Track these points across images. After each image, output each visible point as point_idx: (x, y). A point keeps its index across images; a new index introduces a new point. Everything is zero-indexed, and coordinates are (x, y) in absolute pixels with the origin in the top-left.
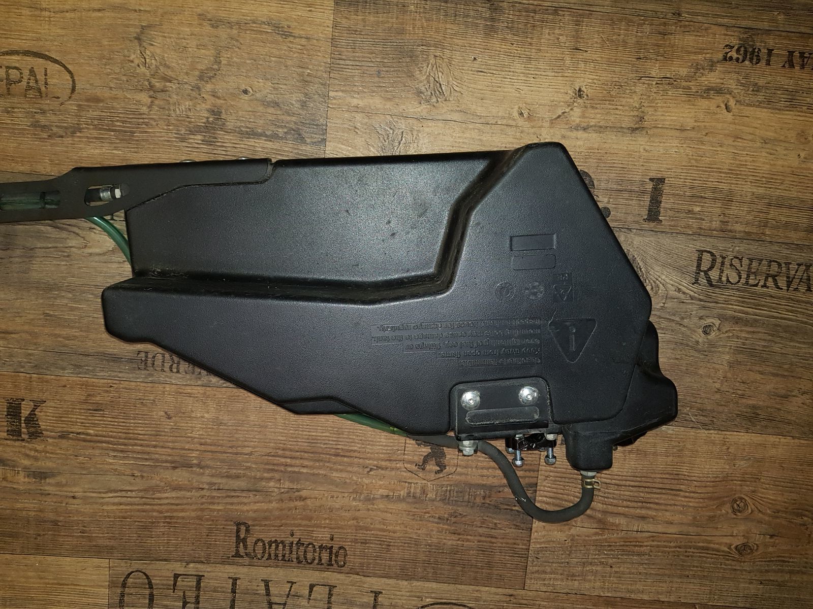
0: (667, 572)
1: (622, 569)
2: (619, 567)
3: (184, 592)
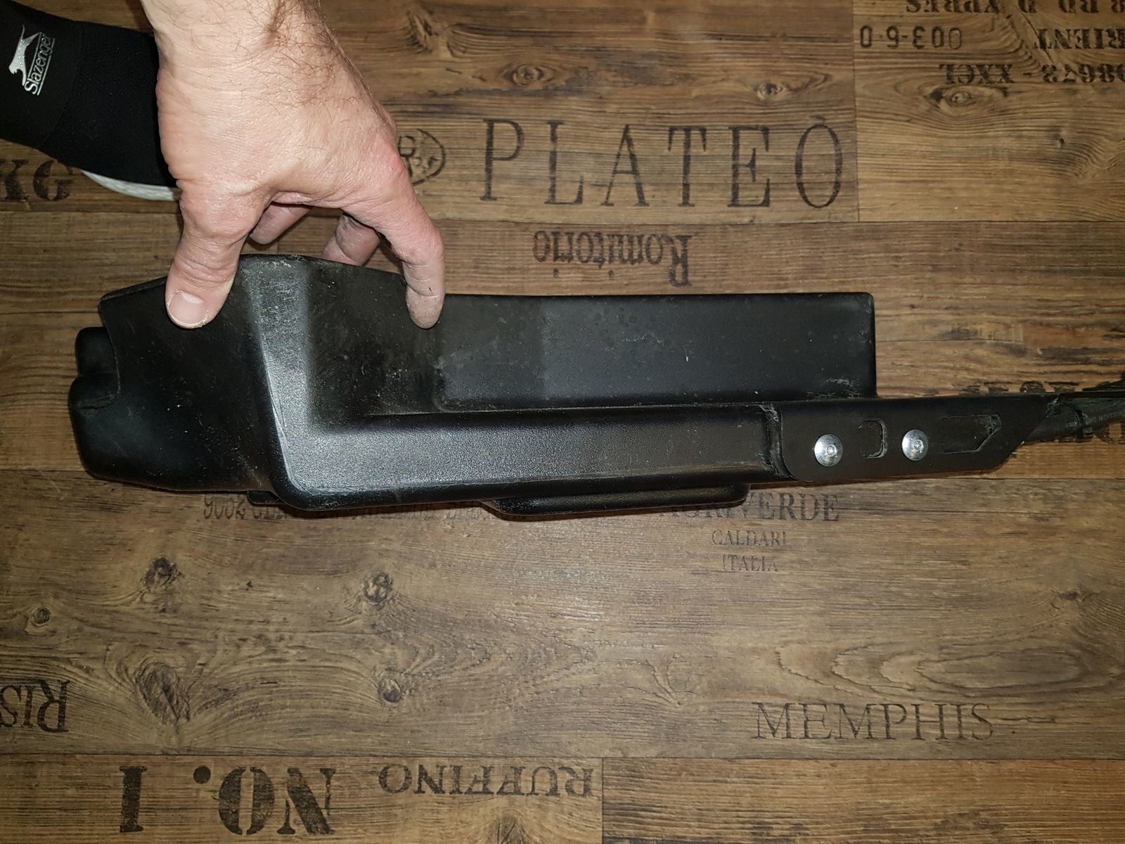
0: (76, 255)
1: (141, 255)
2: (145, 257)
3: (754, 180)
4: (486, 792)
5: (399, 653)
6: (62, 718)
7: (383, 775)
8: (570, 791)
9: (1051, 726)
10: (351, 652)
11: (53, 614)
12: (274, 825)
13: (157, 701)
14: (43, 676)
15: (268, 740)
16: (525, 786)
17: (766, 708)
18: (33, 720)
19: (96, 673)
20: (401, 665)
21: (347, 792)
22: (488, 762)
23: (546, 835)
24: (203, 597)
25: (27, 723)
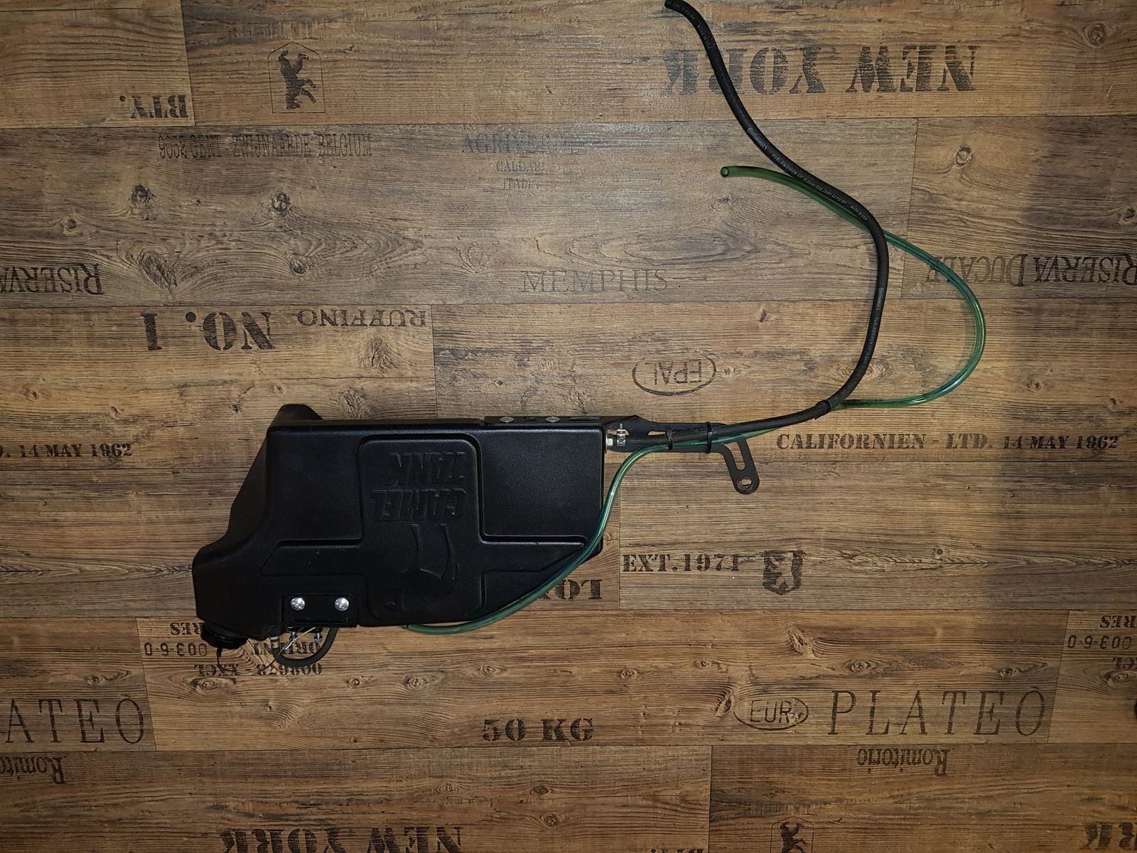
4: (363, 325)
5: (300, 244)
6: (99, 286)
7: (300, 316)
8: (413, 323)
9: (704, 282)
10: (269, 244)
11: (78, 223)
12: (239, 345)
13: (155, 275)
14: (81, 261)
15: (226, 296)
16: (386, 321)
17: (530, 274)
18: (82, 287)
19: (113, 258)
20: (302, 251)
21: (279, 325)
22: (362, 308)
23: (400, 348)
24: (170, 210)
25: (78, 290)
